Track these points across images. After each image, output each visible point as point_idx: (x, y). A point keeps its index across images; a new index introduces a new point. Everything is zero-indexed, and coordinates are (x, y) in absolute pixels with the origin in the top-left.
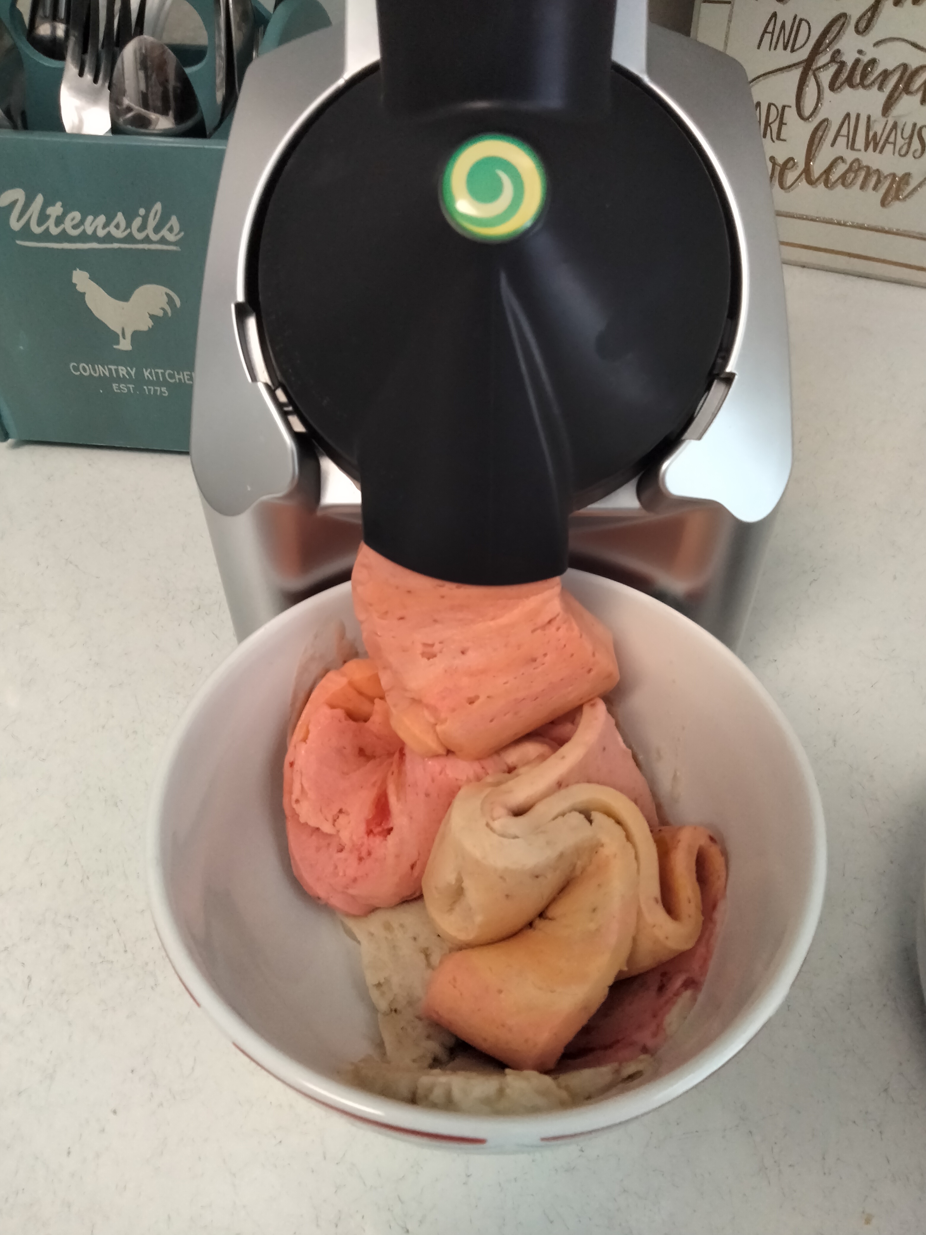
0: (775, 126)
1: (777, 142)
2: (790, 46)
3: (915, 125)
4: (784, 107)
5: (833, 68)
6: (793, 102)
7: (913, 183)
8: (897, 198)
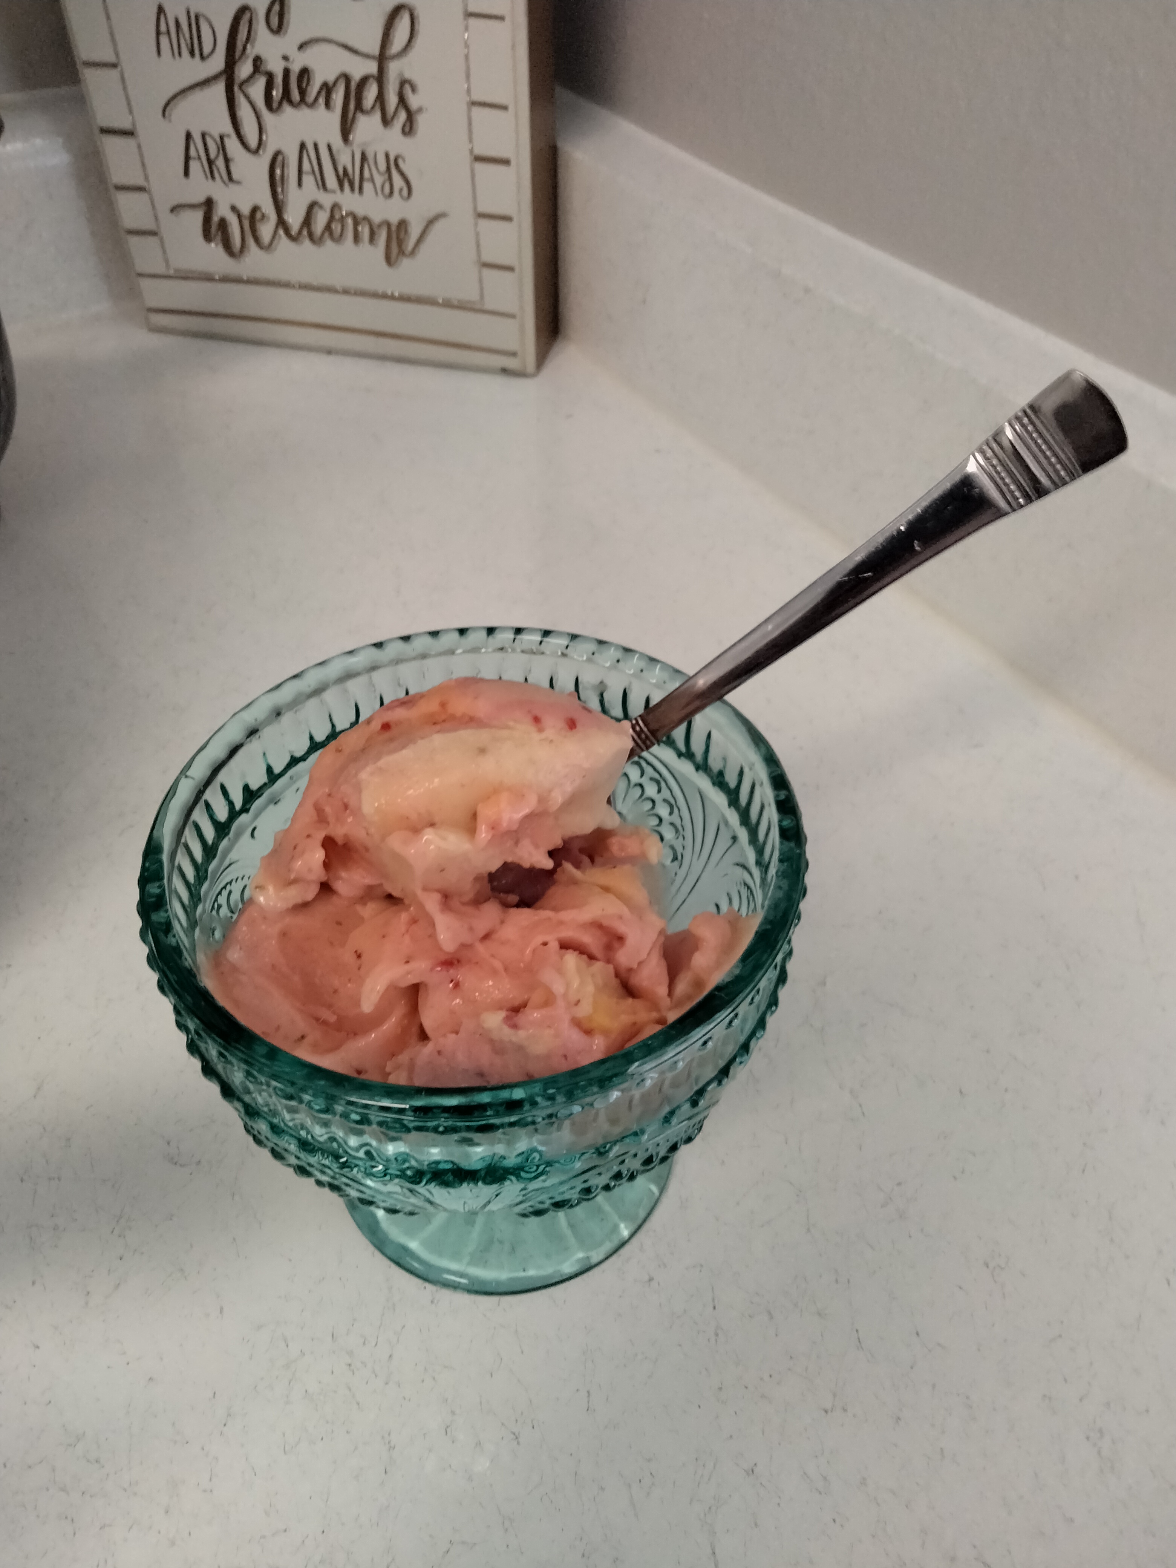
0: (220, 163)
1: (231, 185)
2: (196, 50)
3: (387, 156)
4: (222, 138)
5: (260, 83)
6: (228, 128)
7: (414, 232)
8: (402, 252)
